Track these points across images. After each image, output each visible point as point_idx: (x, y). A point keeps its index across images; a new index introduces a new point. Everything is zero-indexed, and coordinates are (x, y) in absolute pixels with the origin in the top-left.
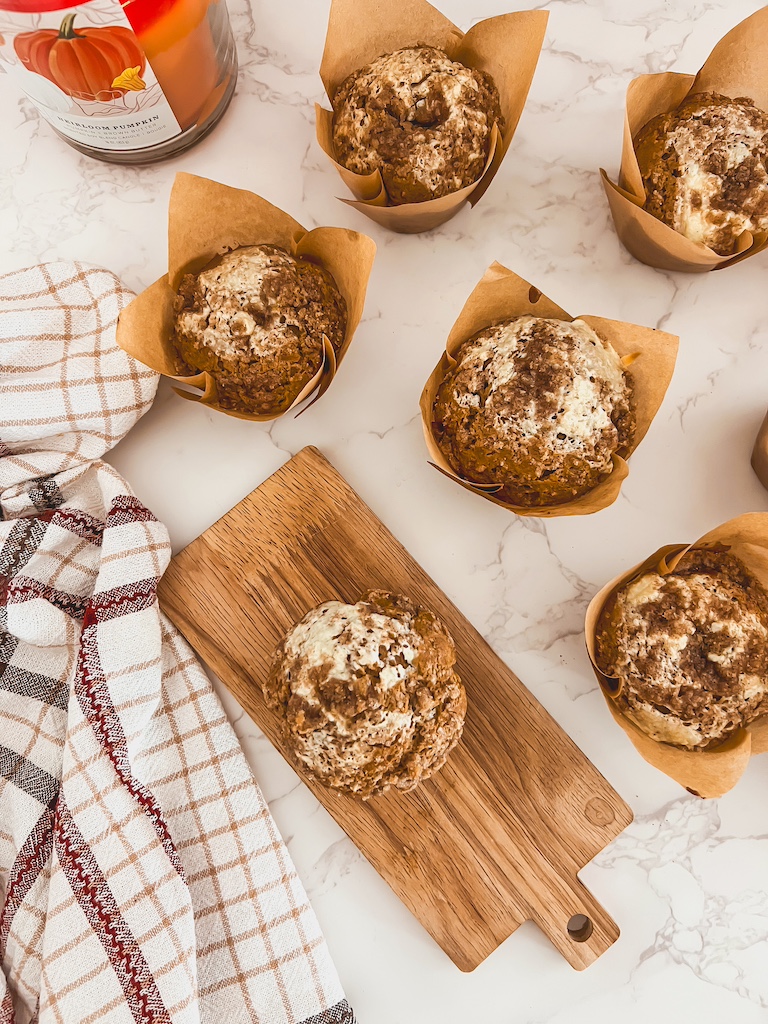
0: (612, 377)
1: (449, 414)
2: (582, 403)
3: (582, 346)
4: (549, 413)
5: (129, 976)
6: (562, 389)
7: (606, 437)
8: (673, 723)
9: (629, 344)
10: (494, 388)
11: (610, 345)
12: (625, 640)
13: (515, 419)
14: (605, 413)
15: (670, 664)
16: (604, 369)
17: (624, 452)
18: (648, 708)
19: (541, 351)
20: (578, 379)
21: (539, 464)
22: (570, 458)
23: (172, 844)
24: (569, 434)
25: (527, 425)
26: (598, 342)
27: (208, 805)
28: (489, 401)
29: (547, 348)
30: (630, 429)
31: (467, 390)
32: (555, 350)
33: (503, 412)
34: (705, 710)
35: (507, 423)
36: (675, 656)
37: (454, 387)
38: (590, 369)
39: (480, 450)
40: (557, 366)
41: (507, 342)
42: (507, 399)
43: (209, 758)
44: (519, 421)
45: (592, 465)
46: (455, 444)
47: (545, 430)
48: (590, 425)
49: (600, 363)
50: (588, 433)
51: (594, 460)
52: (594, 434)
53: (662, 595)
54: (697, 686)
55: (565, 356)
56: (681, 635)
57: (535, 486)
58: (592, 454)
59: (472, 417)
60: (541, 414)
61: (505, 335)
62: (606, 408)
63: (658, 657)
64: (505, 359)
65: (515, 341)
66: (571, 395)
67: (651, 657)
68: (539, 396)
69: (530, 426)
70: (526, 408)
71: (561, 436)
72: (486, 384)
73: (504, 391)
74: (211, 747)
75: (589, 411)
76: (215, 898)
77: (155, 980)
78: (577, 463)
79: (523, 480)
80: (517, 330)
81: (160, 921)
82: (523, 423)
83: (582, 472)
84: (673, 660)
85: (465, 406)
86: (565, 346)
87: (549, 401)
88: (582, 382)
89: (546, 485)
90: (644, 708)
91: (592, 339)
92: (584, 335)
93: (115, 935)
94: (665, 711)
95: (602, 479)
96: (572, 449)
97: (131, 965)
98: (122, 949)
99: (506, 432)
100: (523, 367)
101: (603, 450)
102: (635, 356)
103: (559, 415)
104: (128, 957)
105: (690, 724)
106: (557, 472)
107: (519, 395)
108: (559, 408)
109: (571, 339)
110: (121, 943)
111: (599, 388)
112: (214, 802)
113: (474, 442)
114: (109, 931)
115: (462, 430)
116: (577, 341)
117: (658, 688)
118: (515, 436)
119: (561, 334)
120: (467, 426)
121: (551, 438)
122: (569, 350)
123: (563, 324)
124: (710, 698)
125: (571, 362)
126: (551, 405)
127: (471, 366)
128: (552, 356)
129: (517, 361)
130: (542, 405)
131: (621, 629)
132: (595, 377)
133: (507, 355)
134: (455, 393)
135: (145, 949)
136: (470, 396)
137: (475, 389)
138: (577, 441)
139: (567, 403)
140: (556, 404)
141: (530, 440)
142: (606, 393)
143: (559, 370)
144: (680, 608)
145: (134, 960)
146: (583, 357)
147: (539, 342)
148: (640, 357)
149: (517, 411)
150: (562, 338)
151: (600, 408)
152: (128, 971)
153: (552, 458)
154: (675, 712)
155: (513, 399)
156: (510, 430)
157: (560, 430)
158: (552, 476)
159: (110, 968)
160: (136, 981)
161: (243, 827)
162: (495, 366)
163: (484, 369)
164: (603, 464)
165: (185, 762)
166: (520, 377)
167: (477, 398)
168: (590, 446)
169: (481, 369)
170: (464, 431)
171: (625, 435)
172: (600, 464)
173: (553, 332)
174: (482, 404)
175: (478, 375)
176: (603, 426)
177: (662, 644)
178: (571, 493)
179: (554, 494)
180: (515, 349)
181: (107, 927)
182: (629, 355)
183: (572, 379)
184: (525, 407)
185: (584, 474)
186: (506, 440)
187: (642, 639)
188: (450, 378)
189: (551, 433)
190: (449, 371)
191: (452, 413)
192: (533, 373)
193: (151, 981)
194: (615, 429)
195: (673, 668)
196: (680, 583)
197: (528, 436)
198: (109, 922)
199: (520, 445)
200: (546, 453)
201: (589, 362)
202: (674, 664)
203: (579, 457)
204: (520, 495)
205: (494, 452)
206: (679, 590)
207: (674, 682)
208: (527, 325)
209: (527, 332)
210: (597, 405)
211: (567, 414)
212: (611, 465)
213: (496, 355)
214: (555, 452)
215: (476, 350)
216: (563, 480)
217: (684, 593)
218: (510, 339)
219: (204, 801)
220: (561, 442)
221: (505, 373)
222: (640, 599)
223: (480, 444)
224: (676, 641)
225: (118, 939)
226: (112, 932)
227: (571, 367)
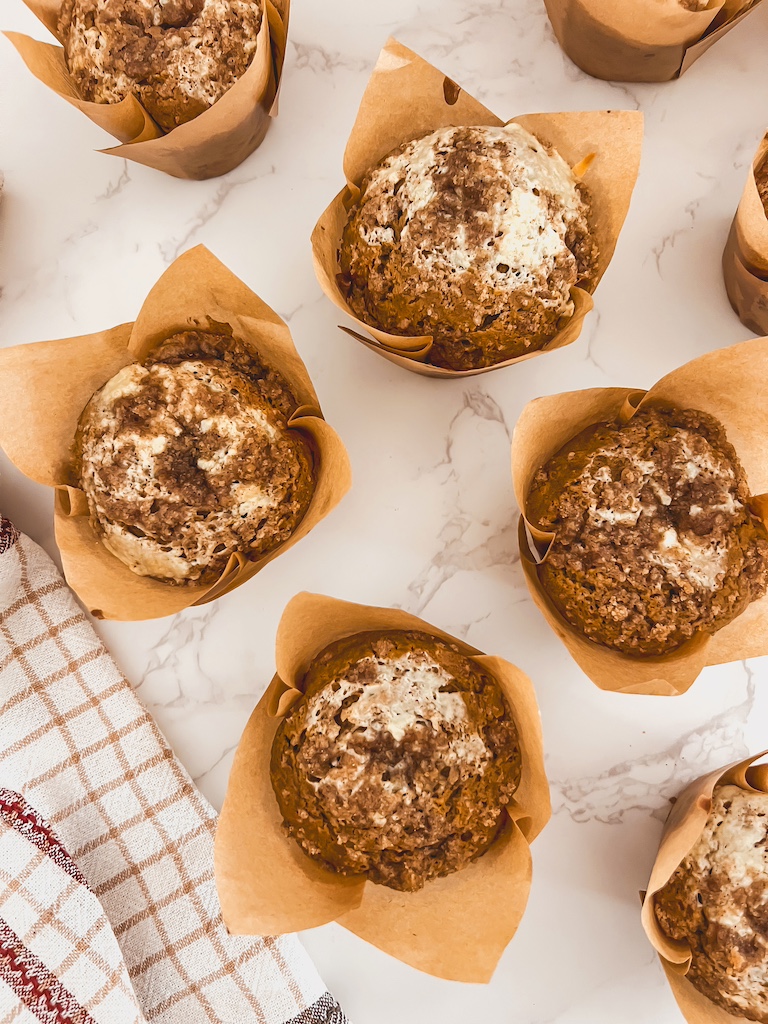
0: (562, 189)
1: (355, 255)
2: (525, 222)
3: (519, 151)
4: (484, 238)
5: (53, 1014)
6: (497, 206)
7: (562, 268)
8: (148, 549)
9: (578, 144)
10: (410, 215)
11: (555, 152)
12: (90, 444)
13: (441, 251)
14: (557, 235)
15: (140, 471)
16: (550, 180)
17: (586, 285)
18: (117, 529)
19: (466, 162)
20: (516, 192)
21: (478, 307)
22: (517, 295)
23: (61, 850)
24: (512, 265)
25: (457, 257)
26: (540, 148)
27: (110, 793)
28: (405, 232)
29: (473, 156)
30: (590, 255)
31: (376, 223)
32: (484, 158)
33: (424, 244)
34: (184, 529)
35: (430, 257)
36: (147, 460)
37: (359, 223)
38: (531, 180)
39: (399, 298)
40: (488, 178)
41: (423, 157)
42: (428, 227)
43: (107, 735)
44: (445, 253)
45: (546, 304)
46: (368, 297)
47: (480, 261)
48: (539, 250)
49: (545, 172)
50: (537, 262)
51: (548, 297)
52: (545, 263)
53: (141, 388)
54: (175, 498)
55: (498, 164)
56: (156, 435)
57: (476, 339)
58: (544, 288)
59: (385, 257)
60: (474, 240)
61: (419, 149)
62: (557, 229)
63: (125, 463)
64: (421, 177)
65: (431, 154)
66: (509, 211)
67: (117, 464)
68: (469, 218)
69: (461, 258)
70: (454, 235)
71: (503, 268)
72: (400, 213)
73: (423, 217)
74: (107, 722)
75: (535, 232)
76: (143, 900)
77: (88, 1012)
78: (526, 302)
79: (459, 333)
80: (434, 141)
81: (73, 947)
82: (452, 255)
83: (534, 314)
84: (145, 467)
85: (375, 244)
86: (497, 153)
87: (481, 222)
88: (523, 194)
89: (489, 337)
90: (114, 531)
91: (531, 145)
92: (520, 140)
93: (25, 971)
94: (139, 534)
95: (561, 325)
96: (518, 284)
97: (53, 1002)
98: (36, 985)
99: (430, 268)
100: (446, 185)
101: (559, 284)
102: (589, 159)
103: (496, 240)
104: (47, 993)
105: (169, 549)
106: (502, 316)
107: (443, 220)
108: (496, 232)
109: (505, 145)
110: (34, 979)
111: (546, 203)
112: (117, 789)
113: (391, 289)
114: (15, 968)
115: (374, 275)
116: (511, 147)
117: (122, 503)
118: (441, 274)
119: (490, 140)
120: (381, 269)
121: (489, 271)
122: (503, 158)
123: (492, 129)
124: (191, 513)
125: (506, 172)
126: (485, 228)
127: (378, 192)
128: (481, 167)
129: (436, 178)
130: (473, 228)
131: (87, 433)
132: (539, 188)
133: (424, 172)
134: (362, 229)
135: (67, 980)
136: (380, 230)
137: (386, 220)
138: (524, 273)
139: (506, 223)
140: (491, 226)
141: (463, 276)
142: (556, 210)
143: (491, 183)
144: (159, 403)
145: (55, 996)
146: (521, 164)
147: (463, 152)
148: (595, 160)
149: (441, 240)
150: (491, 145)
151: (549, 228)
152: (51, 1008)
153: (493, 297)
154: (148, 533)
155: (435, 225)
156: (435, 266)
157: (500, 259)
158: (496, 323)
159: (26, 1011)
160: (65, 1017)
161: (161, 813)
162: (410, 188)
163: (395, 193)
164: (559, 302)
165: (73, 747)
166: (442, 197)
167: (389, 233)
168: (541, 278)
169: (391, 193)
170: (377, 275)
171: (585, 263)
172: (557, 301)
173: (480, 139)
174: (397, 238)
175: (388, 201)
176: (555, 252)
177: (130, 448)
178: (523, 344)
179: (501, 348)
180: (433, 163)
181: (12, 963)
182: (582, 160)
183: (509, 193)
184: (452, 234)
185: (537, 317)
186: (431, 279)
187: (108, 442)
188: (354, 213)
189: (487, 264)
190: (352, 203)
191: (360, 255)
192: (459, 191)
193: (85, 1013)
194: (572, 256)
195: (144, 477)
196: (163, 371)
197: (459, 271)
198: (14, 957)
199: (449, 284)
200: (485, 291)
201: (530, 170)
202: (147, 472)
203: (529, 294)
204: (458, 355)
205: (417, 298)
206: (161, 380)
207: (143, 495)
208: (446, 136)
209: (447, 143)
210: (546, 224)
211: (506, 237)
212: (572, 305)
213: (410, 173)
214: (496, 289)
215: (383, 172)
216: (510, 327)
217: (166, 384)
218: (425, 152)
219: (104, 789)
220: (503, 275)
221: (422, 194)
222: (113, 393)
223: (399, 290)
224: (147, 443)
225: (30, 974)
226: (20, 967)
227: (507, 178)
